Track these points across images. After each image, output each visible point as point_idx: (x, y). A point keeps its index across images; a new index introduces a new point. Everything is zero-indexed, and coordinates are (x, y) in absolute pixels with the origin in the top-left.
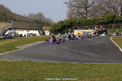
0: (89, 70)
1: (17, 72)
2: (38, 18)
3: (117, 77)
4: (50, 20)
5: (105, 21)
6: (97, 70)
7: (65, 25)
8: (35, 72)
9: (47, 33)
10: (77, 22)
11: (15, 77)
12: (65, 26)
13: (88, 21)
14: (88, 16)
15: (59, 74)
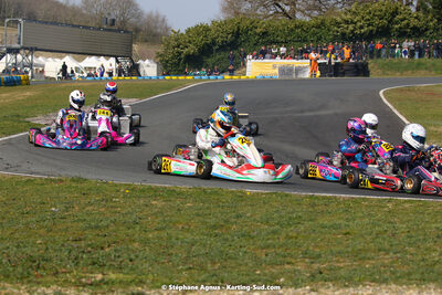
0: (307, 224)
1: (27, 224)
2: (115, 14)
3: (423, 260)
4: (160, 19)
5: (361, 27)
6: (339, 227)
7: (213, 40)
8: (97, 227)
9: (149, 69)
10: (258, 30)
11: (18, 247)
12: (214, 43)
13: (296, 27)
14: (299, 10)
15: (189, 237)
